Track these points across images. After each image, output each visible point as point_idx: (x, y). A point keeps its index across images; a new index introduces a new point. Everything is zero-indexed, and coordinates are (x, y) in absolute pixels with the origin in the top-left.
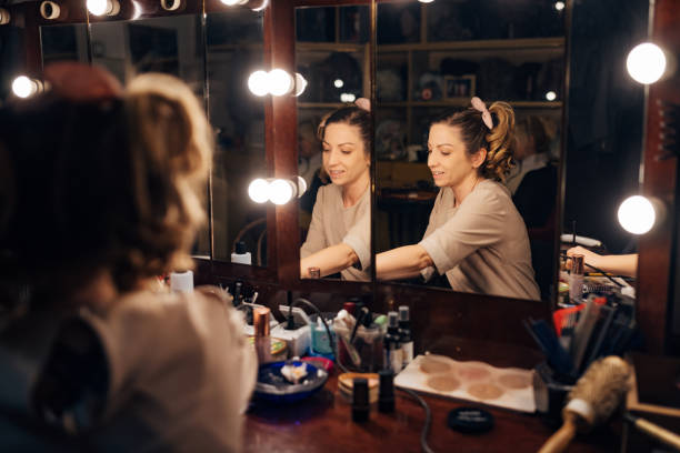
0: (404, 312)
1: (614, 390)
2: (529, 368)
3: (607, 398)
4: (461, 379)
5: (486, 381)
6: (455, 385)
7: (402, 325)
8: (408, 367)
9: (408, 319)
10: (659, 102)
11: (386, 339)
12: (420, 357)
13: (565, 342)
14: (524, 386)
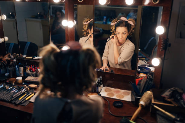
0: (101, 78)
1: (149, 99)
2: (129, 90)
4: (114, 93)
5: (120, 94)
6: (113, 95)
7: (101, 81)
8: (102, 90)
10: (162, 38)
11: (97, 85)
13: (138, 86)
14: (128, 95)
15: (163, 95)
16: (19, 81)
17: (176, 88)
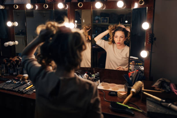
0: (98, 74)
1: (140, 87)
2: (124, 84)
3: (138, 88)
5: (115, 87)
6: (109, 88)
7: (98, 76)
8: (99, 85)
9: (99, 75)
10: (148, 33)
11: (95, 79)
12: (101, 83)
13: (131, 79)
14: (123, 88)
15: (153, 86)
16: (25, 78)
17: (164, 79)
